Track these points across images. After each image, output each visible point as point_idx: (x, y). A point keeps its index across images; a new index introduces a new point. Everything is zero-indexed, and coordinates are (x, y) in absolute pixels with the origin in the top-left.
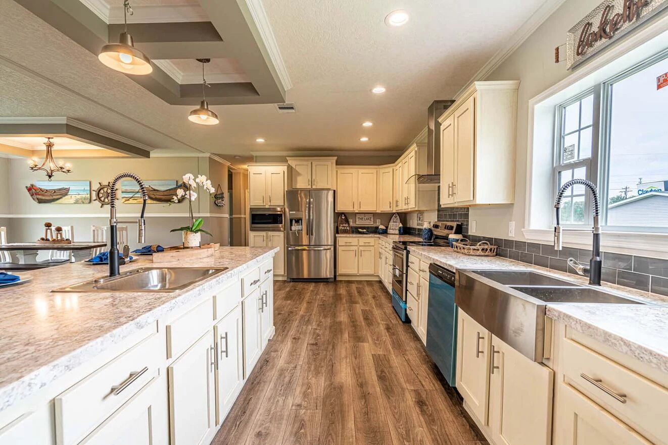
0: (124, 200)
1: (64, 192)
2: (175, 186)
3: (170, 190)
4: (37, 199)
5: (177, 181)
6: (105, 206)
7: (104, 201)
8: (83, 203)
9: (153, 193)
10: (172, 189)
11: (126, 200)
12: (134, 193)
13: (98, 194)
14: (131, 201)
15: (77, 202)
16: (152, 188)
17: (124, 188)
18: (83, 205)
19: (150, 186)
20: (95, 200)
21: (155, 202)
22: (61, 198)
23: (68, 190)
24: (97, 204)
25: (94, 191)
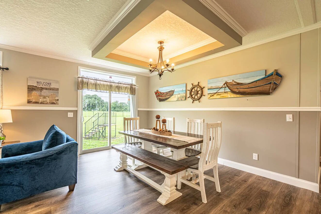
0: (209, 96)
1: (171, 93)
2: (264, 76)
3: (256, 81)
4: (159, 99)
5: (266, 71)
6: (195, 102)
7: (194, 98)
8: (182, 100)
9: (236, 87)
10: (259, 80)
11: (211, 96)
12: (218, 89)
13: (191, 92)
14: (215, 96)
15: (178, 100)
16: (235, 82)
17: (210, 86)
18: (182, 102)
19: (233, 81)
20: (188, 98)
21: (238, 96)
22: (170, 97)
23: (173, 91)
24: (190, 100)
25: (188, 90)
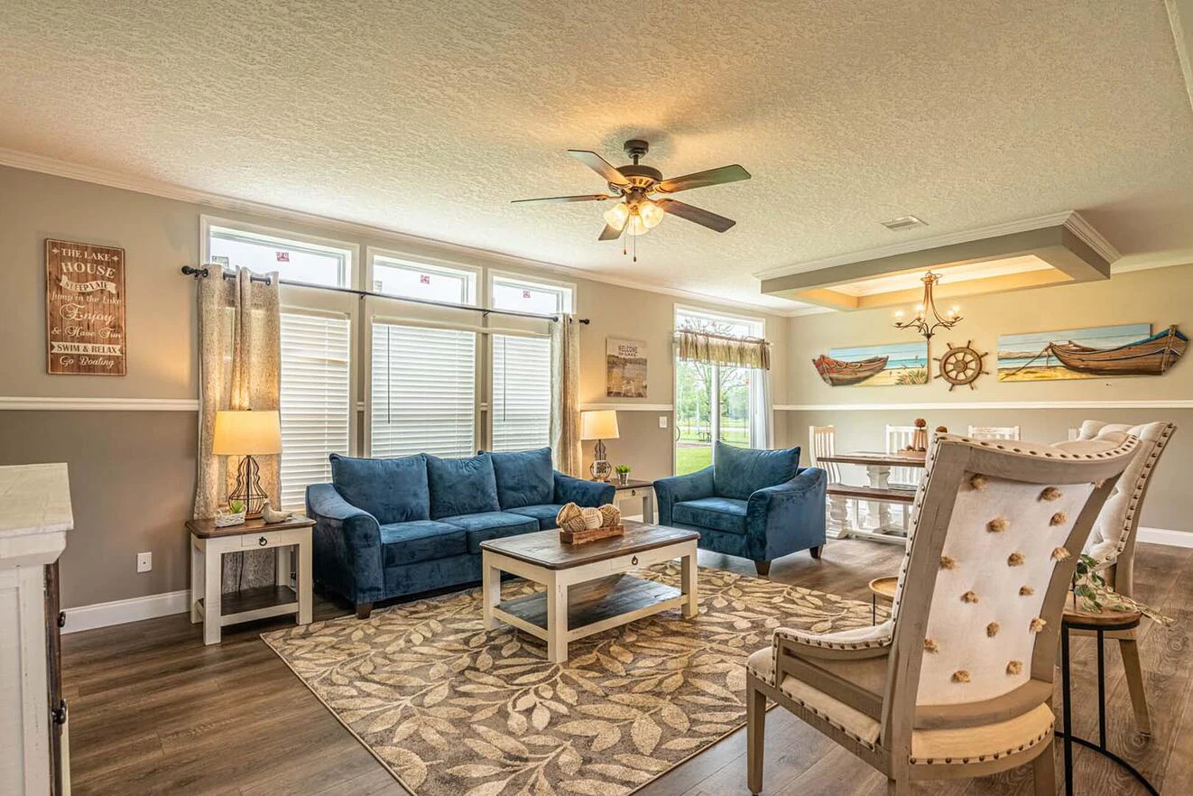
0: (1002, 374)
1: (878, 365)
2: (1148, 337)
3: (1129, 346)
4: (831, 379)
5: (1151, 326)
6: (958, 388)
7: (956, 379)
8: (914, 383)
9: (1076, 357)
10: (1135, 345)
11: (1007, 375)
12: (1030, 360)
13: (945, 363)
14: (1020, 376)
15: (901, 382)
16: (1075, 346)
17: (1004, 351)
18: (915, 387)
19: (1070, 342)
20: (936, 377)
21: (1084, 376)
22: (872, 376)
23: (885, 361)
24: (943, 384)
25: (935, 359)
